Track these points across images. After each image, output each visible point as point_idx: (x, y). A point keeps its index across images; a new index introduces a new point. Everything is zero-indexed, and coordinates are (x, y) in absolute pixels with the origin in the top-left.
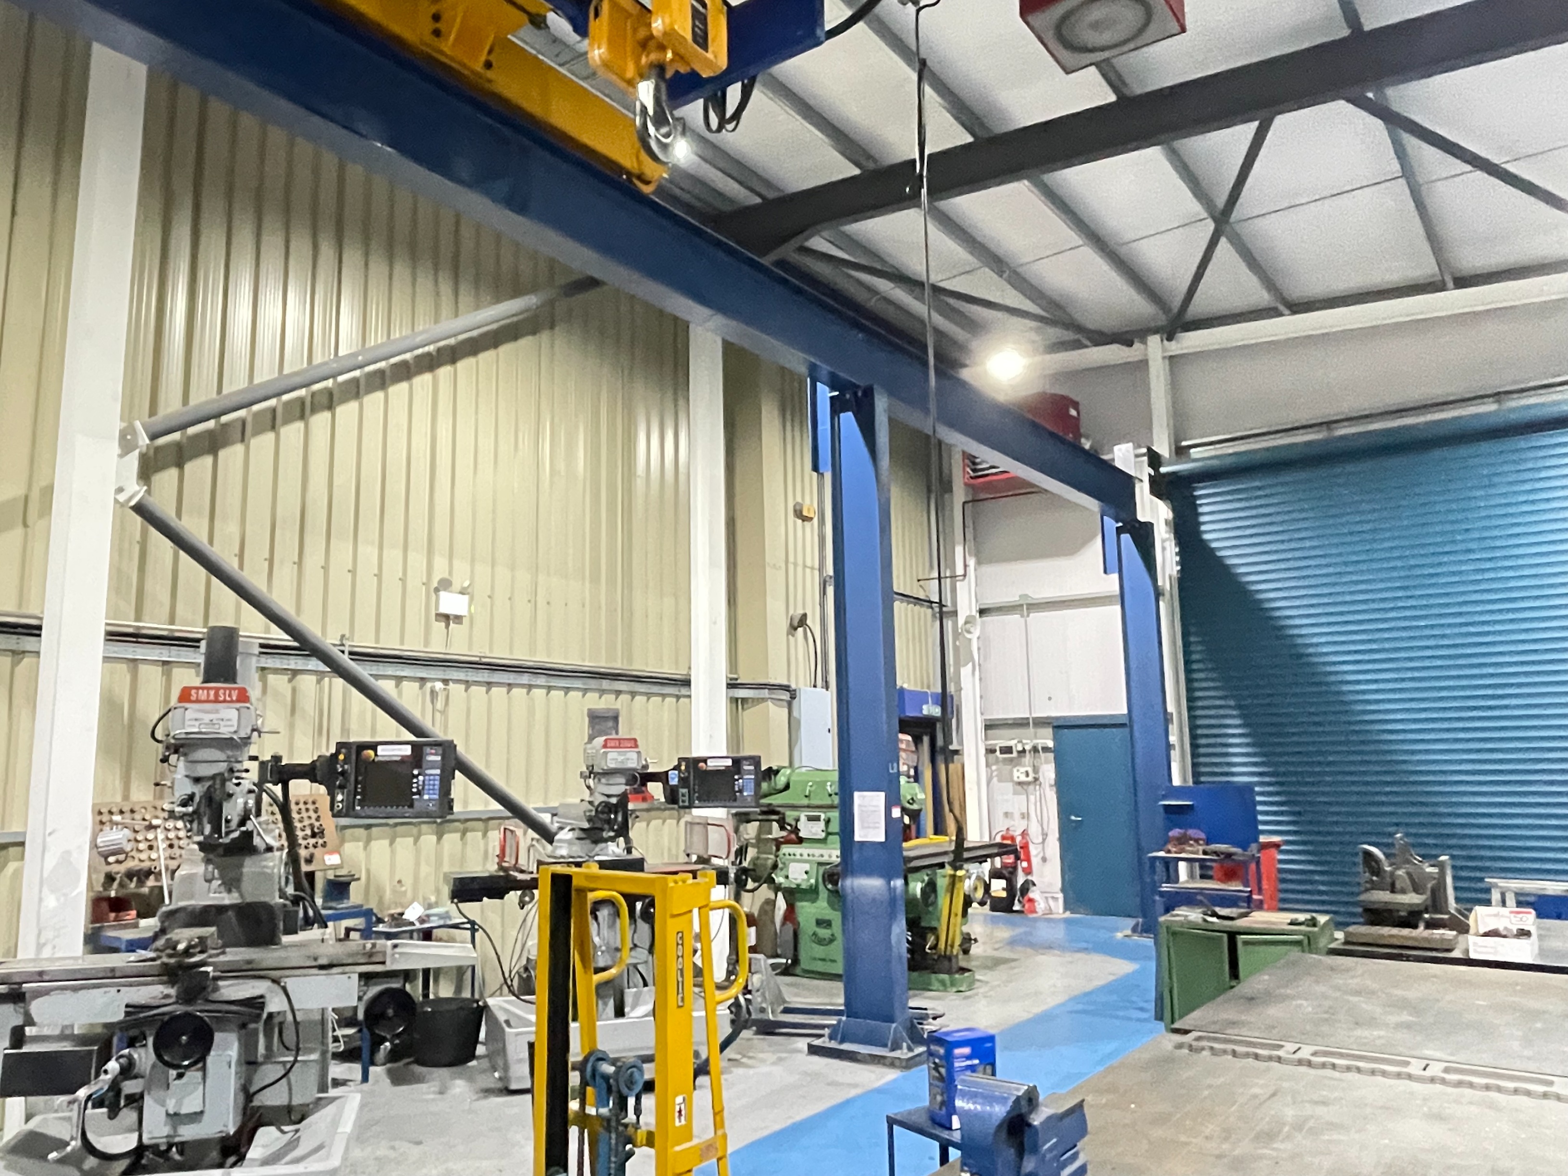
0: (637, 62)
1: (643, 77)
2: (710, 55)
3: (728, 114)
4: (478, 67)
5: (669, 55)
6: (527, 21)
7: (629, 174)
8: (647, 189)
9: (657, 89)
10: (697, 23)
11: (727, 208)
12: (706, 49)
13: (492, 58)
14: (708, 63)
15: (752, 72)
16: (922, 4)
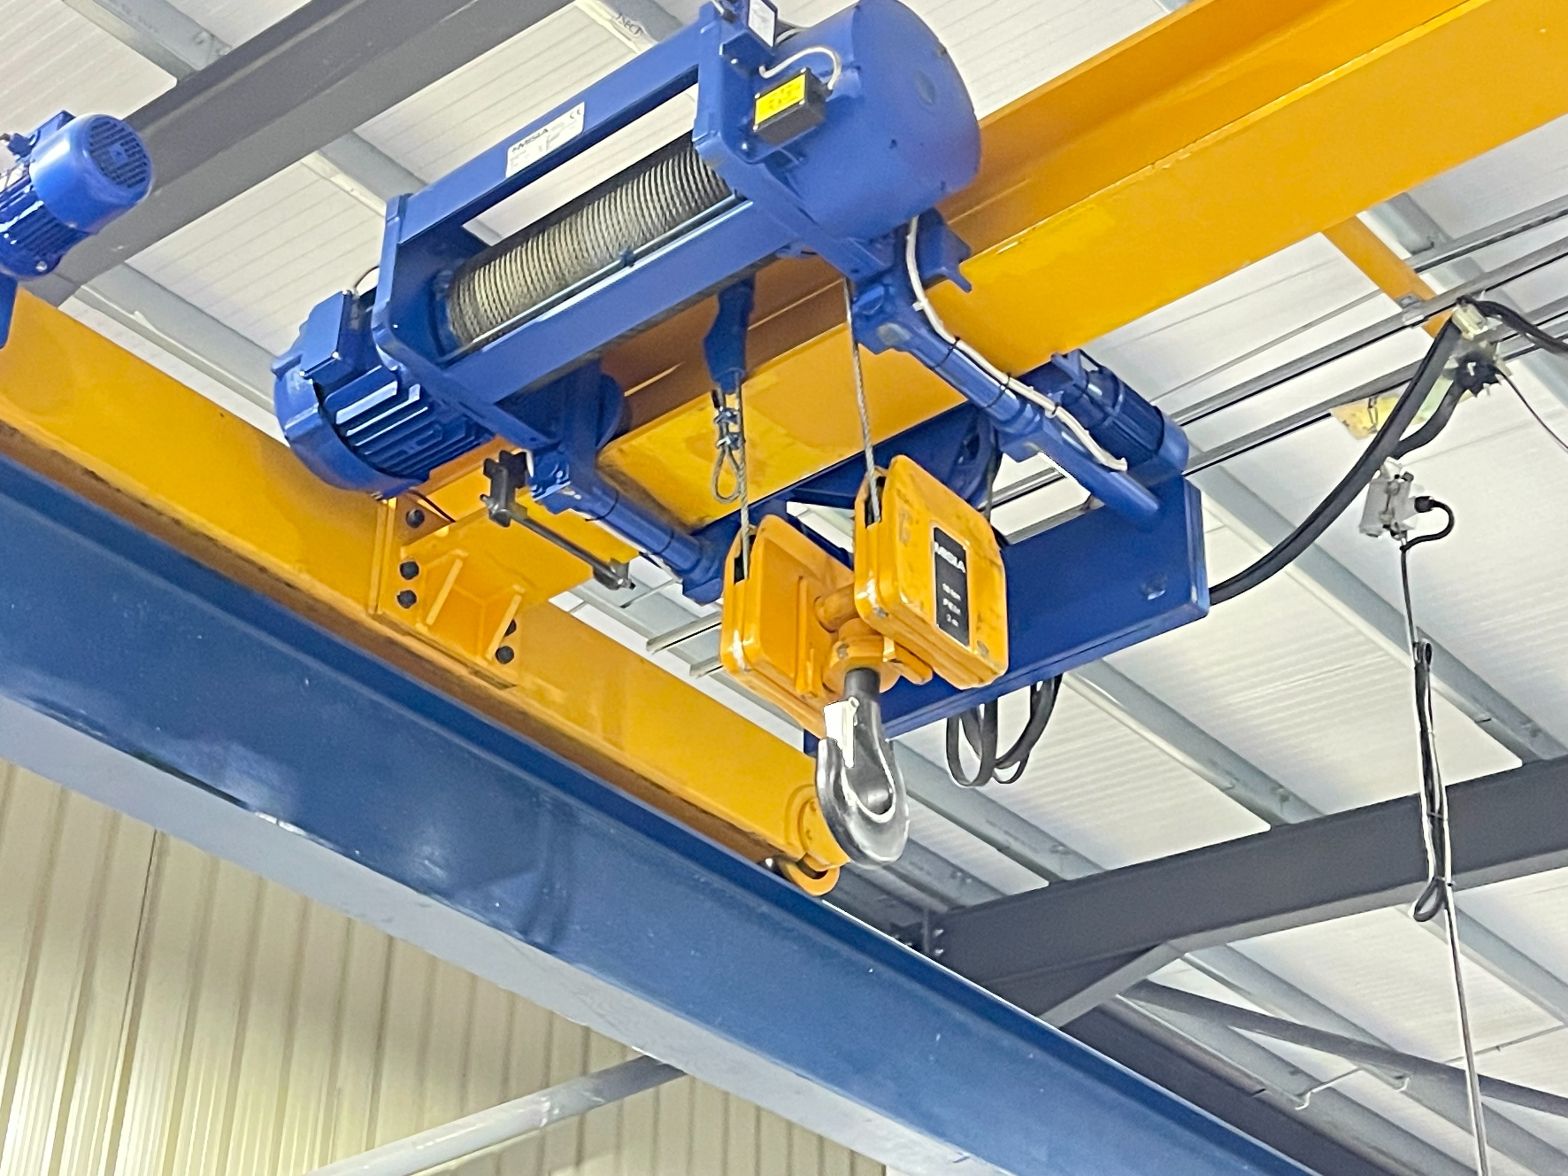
0: (821, 666)
1: (833, 694)
2: (971, 650)
3: (1000, 753)
4: (485, 661)
5: (889, 649)
6: (591, 574)
7: (780, 856)
8: (813, 888)
9: (862, 715)
10: (946, 588)
11: (971, 899)
12: (965, 640)
13: (512, 642)
14: (967, 663)
15: (1054, 671)
16: (1411, 536)
